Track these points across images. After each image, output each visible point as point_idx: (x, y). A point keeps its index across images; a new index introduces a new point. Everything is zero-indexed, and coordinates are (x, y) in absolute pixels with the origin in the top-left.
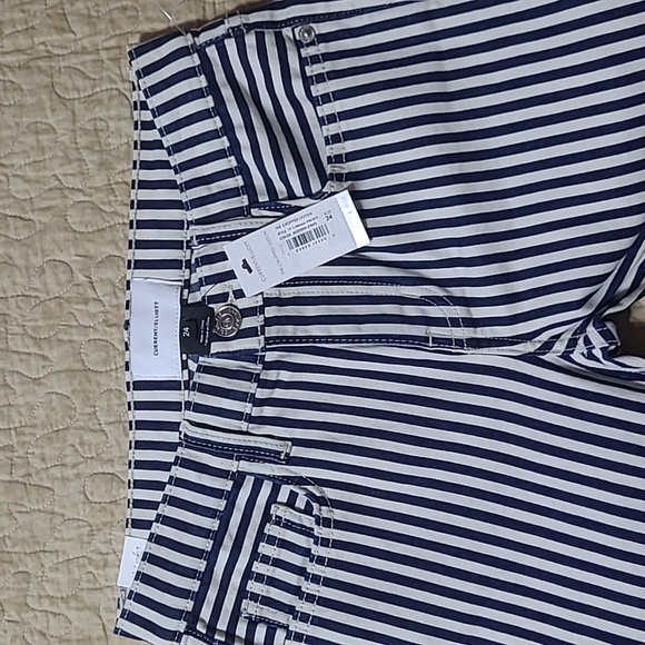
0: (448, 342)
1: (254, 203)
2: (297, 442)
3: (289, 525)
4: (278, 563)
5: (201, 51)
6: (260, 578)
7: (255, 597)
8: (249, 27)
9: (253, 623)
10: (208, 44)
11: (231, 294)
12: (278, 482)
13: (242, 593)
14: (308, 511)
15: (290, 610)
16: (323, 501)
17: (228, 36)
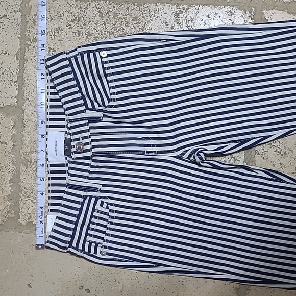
0: (151, 152)
1: (87, 108)
2: (103, 185)
3: (102, 212)
4: (98, 224)
5: (69, 59)
6: (92, 229)
7: (91, 235)
8: (85, 52)
9: (90, 243)
10: (72, 57)
11: (81, 139)
12: (97, 198)
13: (87, 234)
14: (107, 207)
15: (102, 238)
16: (111, 204)
17: (78, 55)
